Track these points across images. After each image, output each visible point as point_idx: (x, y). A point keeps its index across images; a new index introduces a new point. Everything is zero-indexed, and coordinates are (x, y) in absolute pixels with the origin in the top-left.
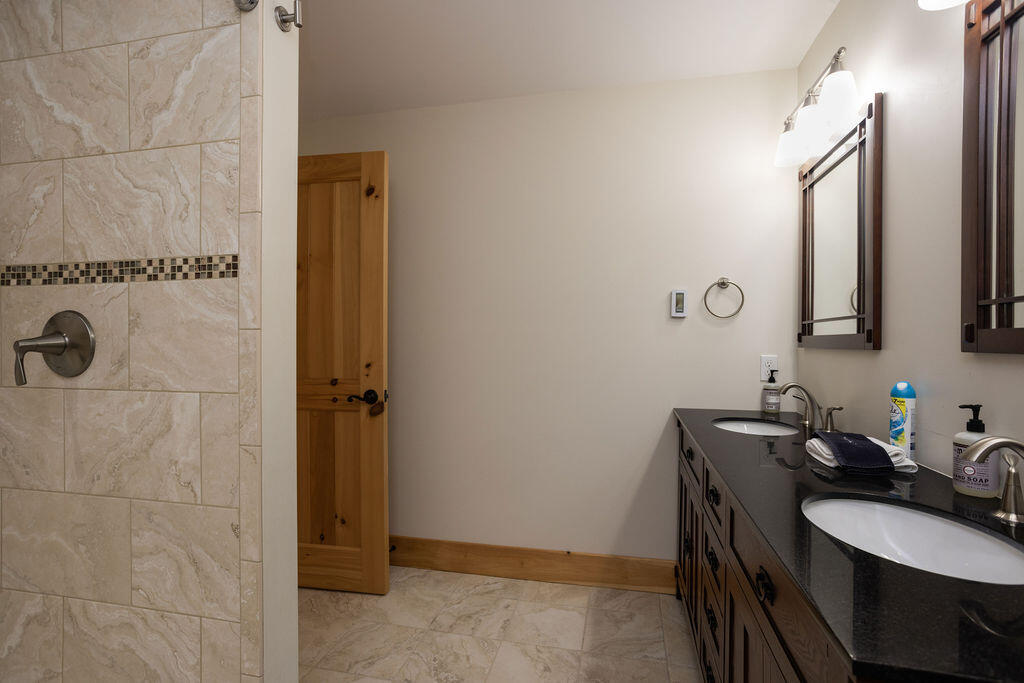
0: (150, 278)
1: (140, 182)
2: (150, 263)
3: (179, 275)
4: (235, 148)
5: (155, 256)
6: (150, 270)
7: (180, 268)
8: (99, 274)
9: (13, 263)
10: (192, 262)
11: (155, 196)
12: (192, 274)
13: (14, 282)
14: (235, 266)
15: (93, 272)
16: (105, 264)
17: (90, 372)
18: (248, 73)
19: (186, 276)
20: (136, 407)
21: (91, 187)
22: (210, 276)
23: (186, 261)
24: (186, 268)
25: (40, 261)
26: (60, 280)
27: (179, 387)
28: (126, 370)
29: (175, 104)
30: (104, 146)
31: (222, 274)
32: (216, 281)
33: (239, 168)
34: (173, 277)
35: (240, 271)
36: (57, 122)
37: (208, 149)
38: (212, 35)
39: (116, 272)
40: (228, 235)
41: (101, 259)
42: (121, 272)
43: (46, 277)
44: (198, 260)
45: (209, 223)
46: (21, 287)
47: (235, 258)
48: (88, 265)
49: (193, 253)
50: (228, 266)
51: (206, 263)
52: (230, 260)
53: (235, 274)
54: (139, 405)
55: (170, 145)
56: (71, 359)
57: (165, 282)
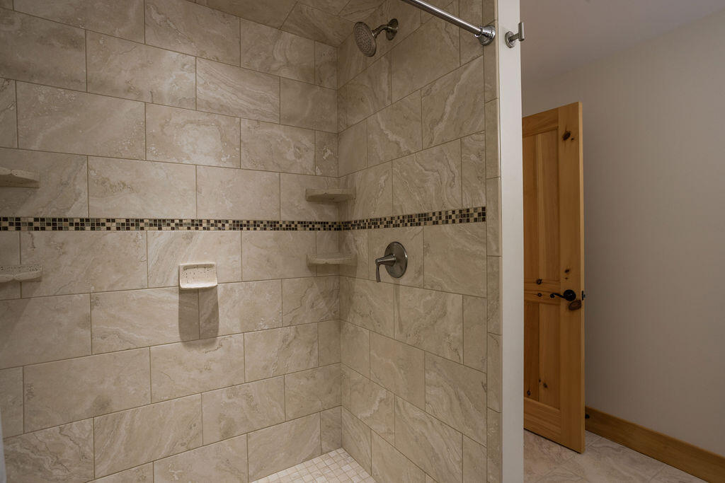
0: (434, 223)
1: (427, 168)
2: (434, 214)
3: (450, 221)
4: (482, 137)
5: (436, 210)
6: (434, 219)
7: (450, 217)
8: (409, 222)
9: (372, 217)
10: (457, 213)
11: (436, 174)
12: (457, 220)
13: (373, 226)
14: (484, 214)
15: (406, 221)
16: (411, 216)
17: (405, 277)
18: (489, 86)
19: (454, 221)
20: (427, 298)
21: (405, 174)
22: (468, 221)
23: (454, 212)
24: (454, 217)
25: (383, 216)
26: (392, 225)
27: (450, 290)
28: (422, 277)
29: (445, 118)
30: (410, 150)
31: (476, 220)
32: (473, 224)
33: (485, 150)
34: (447, 222)
35: (487, 217)
36: (389, 142)
37: (466, 140)
38: (466, 68)
39: (417, 220)
40: (480, 194)
41: (409, 213)
42: (419, 220)
43: (385, 224)
44: (461, 211)
45: (467, 187)
46: (376, 229)
47: (484, 209)
48: (403, 217)
49: (458, 207)
50: (479, 214)
51: (465, 212)
52: (480, 211)
53: (484, 220)
54: (429, 298)
55: (444, 143)
56: (397, 268)
57: (442, 226)
